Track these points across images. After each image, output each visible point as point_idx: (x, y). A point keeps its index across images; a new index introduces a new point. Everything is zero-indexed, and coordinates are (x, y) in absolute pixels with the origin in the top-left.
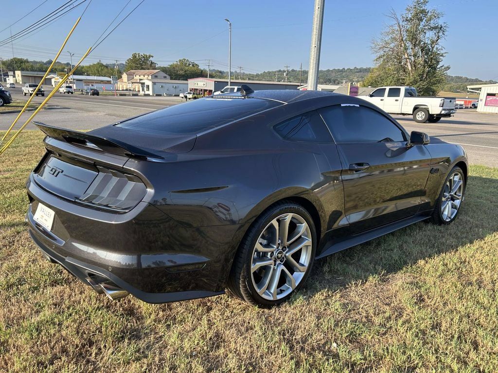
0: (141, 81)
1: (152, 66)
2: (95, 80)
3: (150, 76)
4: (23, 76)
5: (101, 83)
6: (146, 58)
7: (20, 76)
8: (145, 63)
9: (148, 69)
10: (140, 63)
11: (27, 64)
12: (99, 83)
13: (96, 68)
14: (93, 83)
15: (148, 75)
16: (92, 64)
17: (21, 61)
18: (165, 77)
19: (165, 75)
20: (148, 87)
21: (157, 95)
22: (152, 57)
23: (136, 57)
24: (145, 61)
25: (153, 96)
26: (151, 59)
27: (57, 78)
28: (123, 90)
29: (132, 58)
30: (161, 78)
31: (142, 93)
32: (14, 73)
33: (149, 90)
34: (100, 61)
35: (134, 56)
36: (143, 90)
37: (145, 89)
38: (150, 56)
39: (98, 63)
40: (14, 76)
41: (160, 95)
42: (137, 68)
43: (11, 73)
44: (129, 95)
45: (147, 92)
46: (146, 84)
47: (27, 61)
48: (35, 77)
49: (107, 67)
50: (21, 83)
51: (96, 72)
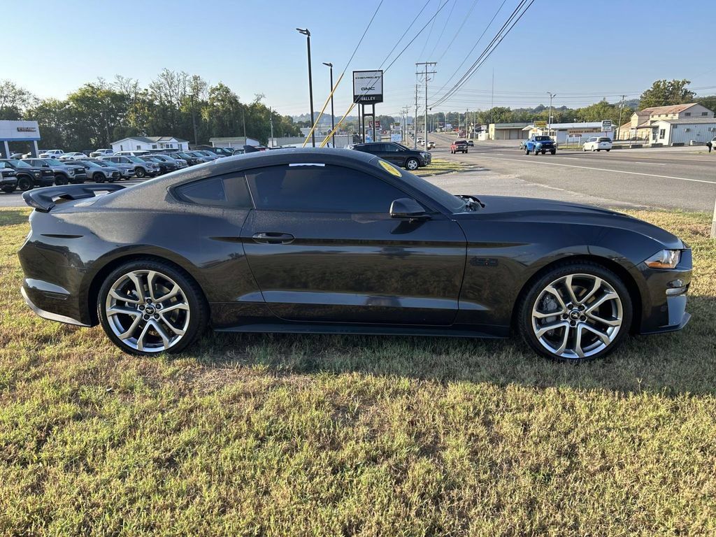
0: (654, 124)
1: (687, 97)
2: (585, 128)
3: (677, 115)
4: (496, 130)
5: (593, 131)
6: (677, 86)
7: (494, 130)
8: (674, 94)
9: (678, 104)
10: (664, 95)
11: (507, 114)
12: (590, 132)
13: (596, 110)
14: (582, 132)
15: (674, 114)
16: (591, 105)
17: (502, 111)
18: (705, 114)
19: (705, 110)
20: (663, 132)
21: (675, 145)
22: (689, 82)
23: (658, 86)
24: (675, 91)
25: (669, 146)
26: (686, 86)
27: (535, 129)
28: (628, 140)
29: (651, 90)
30: (697, 117)
31: (651, 142)
32: (488, 127)
33: (663, 137)
34: (604, 99)
35: (657, 86)
36: (654, 138)
37: (658, 135)
38: (684, 83)
39: (601, 103)
40: (487, 131)
41: (682, 145)
42: (659, 104)
43: (484, 127)
44: (628, 147)
45: (660, 141)
46: (660, 128)
47: (509, 111)
48: (510, 129)
49: (613, 106)
50: (493, 139)
51: (596, 115)
